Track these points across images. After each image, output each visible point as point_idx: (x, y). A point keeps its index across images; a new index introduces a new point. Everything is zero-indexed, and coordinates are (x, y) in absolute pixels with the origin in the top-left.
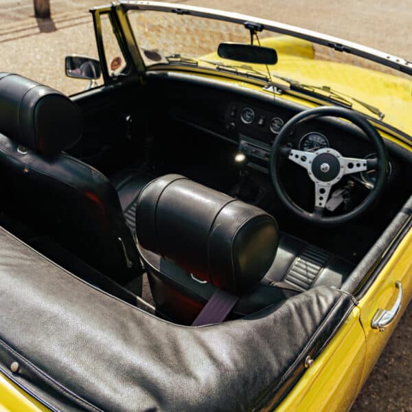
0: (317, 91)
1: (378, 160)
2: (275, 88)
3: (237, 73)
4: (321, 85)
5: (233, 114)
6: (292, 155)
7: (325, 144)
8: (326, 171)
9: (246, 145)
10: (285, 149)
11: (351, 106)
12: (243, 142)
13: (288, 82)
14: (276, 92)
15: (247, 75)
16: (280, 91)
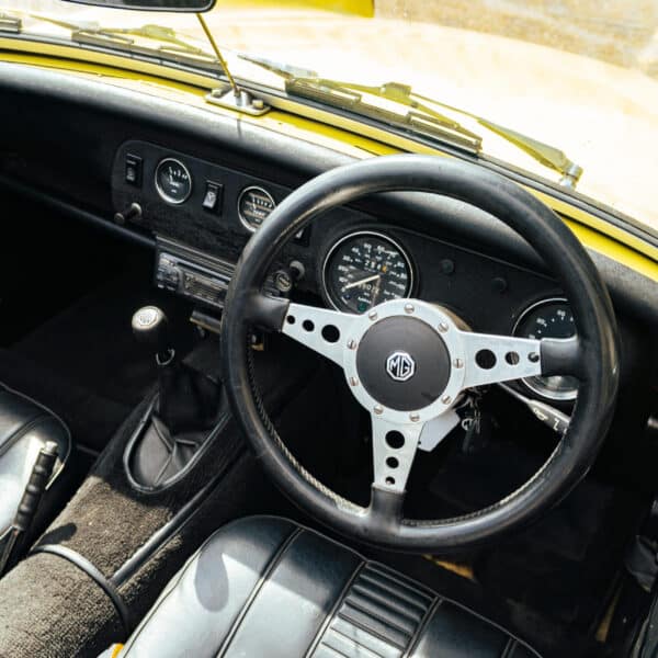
0: (369, 100)
1: (582, 345)
2: (244, 96)
3: (131, 52)
4: (378, 81)
5: (131, 177)
6: (292, 320)
7: (400, 264)
8: (404, 377)
9: (177, 269)
10: (269, 303)
11: (478, 146)
12: (166, 260)
13: (280, 72)
14: (245, 107)
15: (161, 57)
16: (258, 103)
